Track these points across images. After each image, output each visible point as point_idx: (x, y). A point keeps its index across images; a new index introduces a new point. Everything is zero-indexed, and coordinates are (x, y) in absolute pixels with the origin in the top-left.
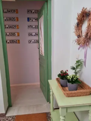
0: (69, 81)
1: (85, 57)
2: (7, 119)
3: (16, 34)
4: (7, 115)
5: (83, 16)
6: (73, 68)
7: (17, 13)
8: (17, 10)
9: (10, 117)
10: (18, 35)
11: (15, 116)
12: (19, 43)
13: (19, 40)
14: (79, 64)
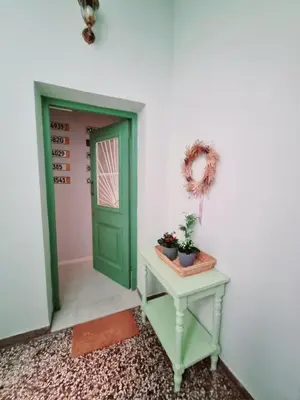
0: (181, 250)
1: (201, 210)
2: (56, 338)
3: (64, 167)
4: (53, 331)
5: (197, 152)
6: (183, 229)
7: (67, 129)
8: (67, 125)
9: (61, 331)
10: (68, 169)
11: (72, 328)
12: (69, 182)
13: (68, 178)
14: (191, 221)
